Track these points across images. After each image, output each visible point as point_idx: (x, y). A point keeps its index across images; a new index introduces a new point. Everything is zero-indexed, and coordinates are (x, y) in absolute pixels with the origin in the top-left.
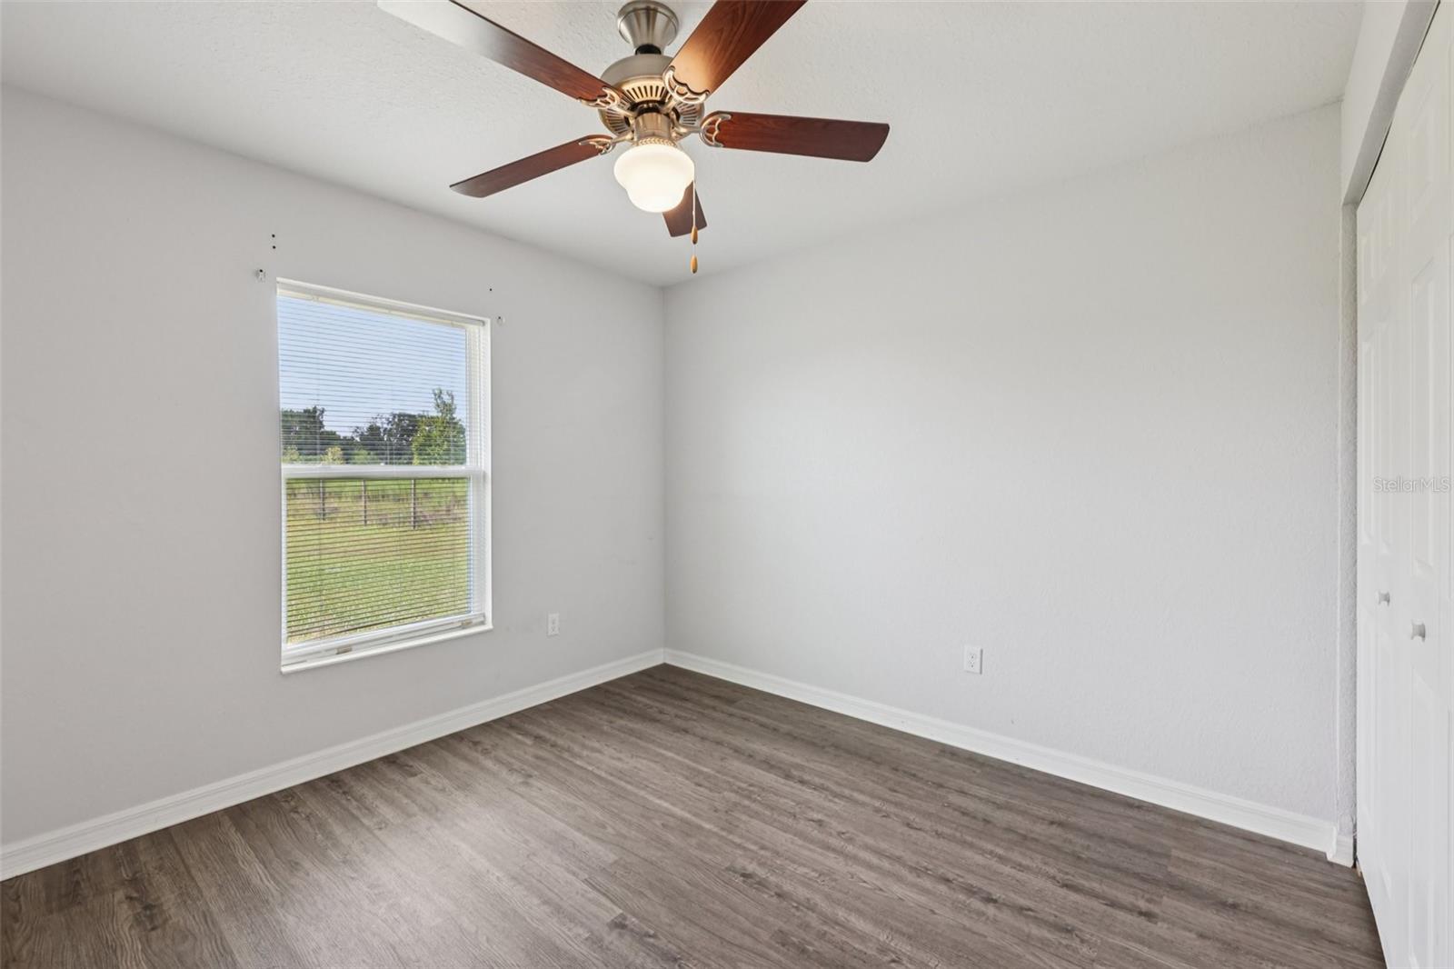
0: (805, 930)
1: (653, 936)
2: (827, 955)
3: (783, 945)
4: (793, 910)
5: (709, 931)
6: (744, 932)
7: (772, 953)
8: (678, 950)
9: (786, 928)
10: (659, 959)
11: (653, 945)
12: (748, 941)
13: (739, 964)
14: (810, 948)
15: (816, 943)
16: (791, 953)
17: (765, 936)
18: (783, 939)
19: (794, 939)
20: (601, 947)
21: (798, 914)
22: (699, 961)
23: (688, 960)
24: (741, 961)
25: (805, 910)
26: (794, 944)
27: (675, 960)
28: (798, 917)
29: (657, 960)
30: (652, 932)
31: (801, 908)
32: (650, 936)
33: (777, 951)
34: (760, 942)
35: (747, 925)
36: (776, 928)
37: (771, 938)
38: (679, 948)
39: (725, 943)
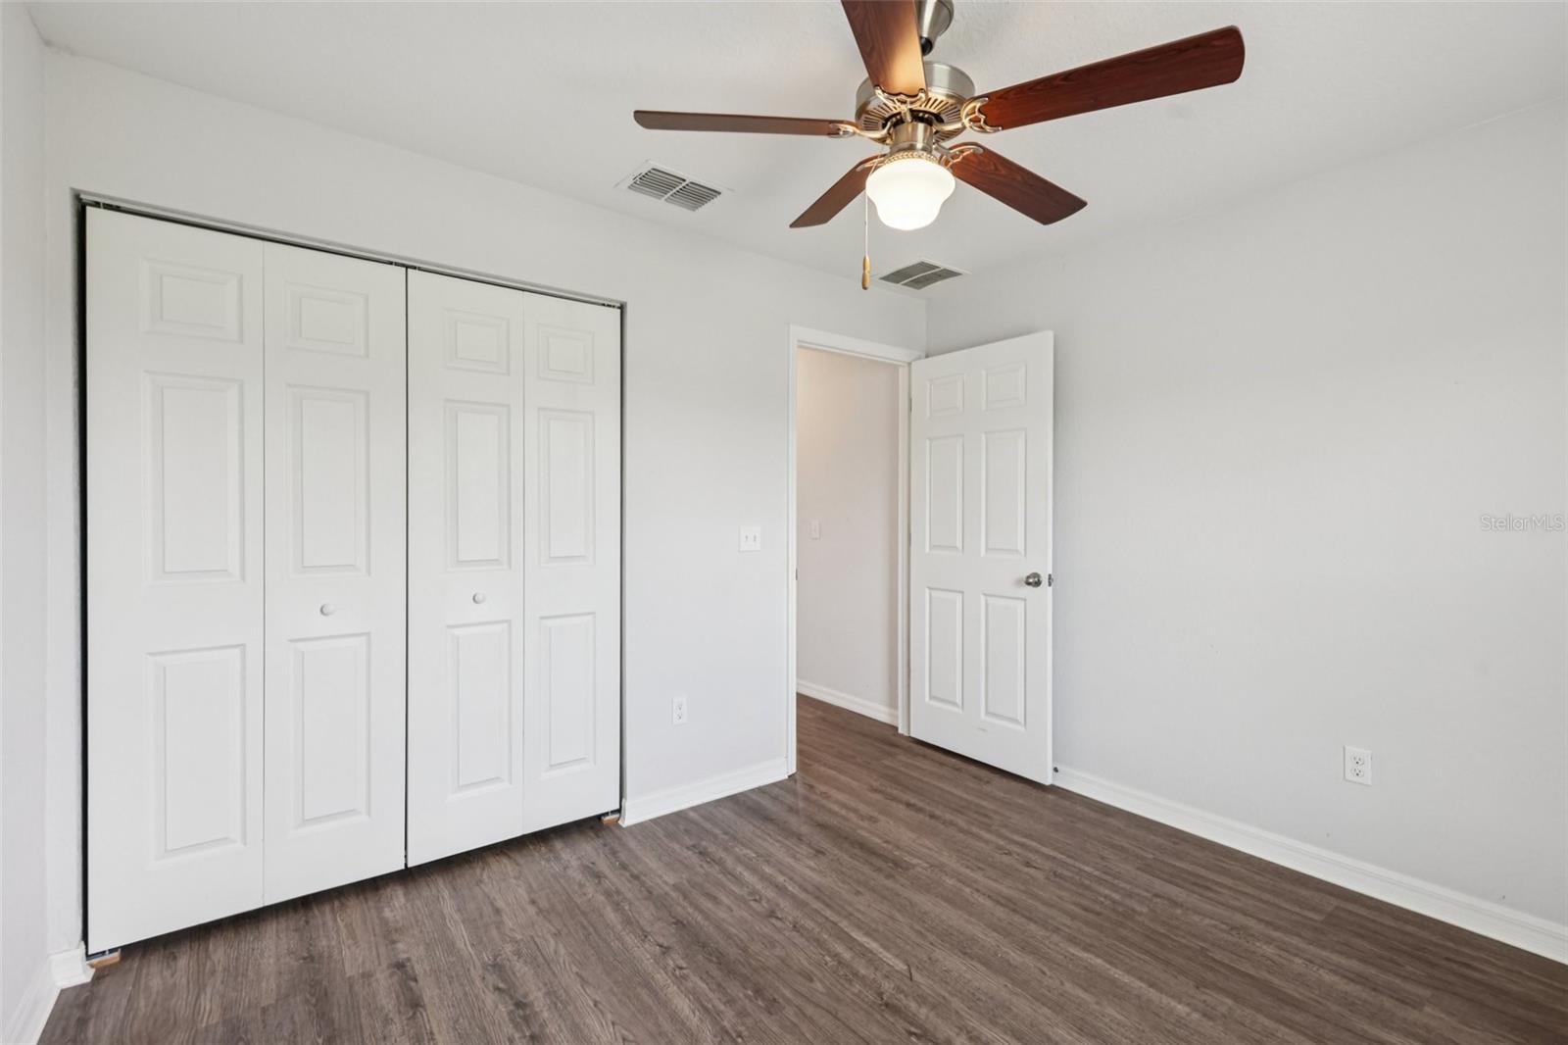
0: (746, 1010)
1: (911, 1034)
2: (738, 984)
3: (775, 1000)
4: (746, 1033)
5: (848, 1027)
6: (811, 1020)
7: (788, 993)
8: (884, 1013)
9: (764, 1017)
10: (903, 1009)
11: (911, 1024)
12: (810, 1010)
13: (824, 991)
14: (750, 992)
15: (741, 995)
16: (771, 991)
17: (789, 1012)
18: (772, 1006)
19: (760, 1003)
20: (968, 1032)
21: (741, 1028)
22: (863, 1000)
23: (874, 1002)
24: (821, 993)
25: (731, 1032)
26: (764, 999)
27: (887, 1005)
28: (743, 1024)
29: (905, 1007)
30: (913, 1039)
31: (734, 1035)
32: (915, 1034)
33: (783, 996)
34: (797, 1007)
35: (804, 1028)
36: (773, 1017)
37: (784, 1008)
38: (883, 1016)
39: (834, 1012)
